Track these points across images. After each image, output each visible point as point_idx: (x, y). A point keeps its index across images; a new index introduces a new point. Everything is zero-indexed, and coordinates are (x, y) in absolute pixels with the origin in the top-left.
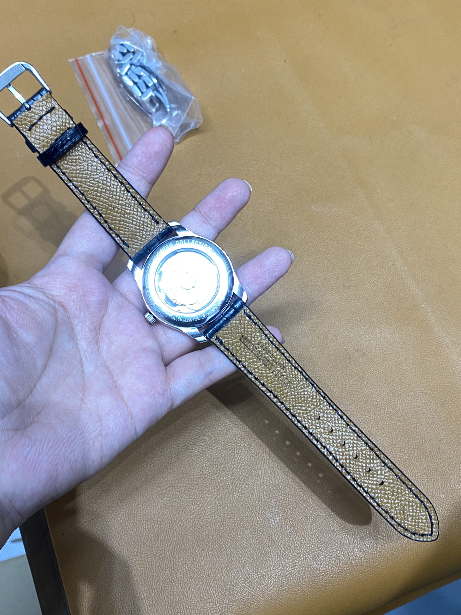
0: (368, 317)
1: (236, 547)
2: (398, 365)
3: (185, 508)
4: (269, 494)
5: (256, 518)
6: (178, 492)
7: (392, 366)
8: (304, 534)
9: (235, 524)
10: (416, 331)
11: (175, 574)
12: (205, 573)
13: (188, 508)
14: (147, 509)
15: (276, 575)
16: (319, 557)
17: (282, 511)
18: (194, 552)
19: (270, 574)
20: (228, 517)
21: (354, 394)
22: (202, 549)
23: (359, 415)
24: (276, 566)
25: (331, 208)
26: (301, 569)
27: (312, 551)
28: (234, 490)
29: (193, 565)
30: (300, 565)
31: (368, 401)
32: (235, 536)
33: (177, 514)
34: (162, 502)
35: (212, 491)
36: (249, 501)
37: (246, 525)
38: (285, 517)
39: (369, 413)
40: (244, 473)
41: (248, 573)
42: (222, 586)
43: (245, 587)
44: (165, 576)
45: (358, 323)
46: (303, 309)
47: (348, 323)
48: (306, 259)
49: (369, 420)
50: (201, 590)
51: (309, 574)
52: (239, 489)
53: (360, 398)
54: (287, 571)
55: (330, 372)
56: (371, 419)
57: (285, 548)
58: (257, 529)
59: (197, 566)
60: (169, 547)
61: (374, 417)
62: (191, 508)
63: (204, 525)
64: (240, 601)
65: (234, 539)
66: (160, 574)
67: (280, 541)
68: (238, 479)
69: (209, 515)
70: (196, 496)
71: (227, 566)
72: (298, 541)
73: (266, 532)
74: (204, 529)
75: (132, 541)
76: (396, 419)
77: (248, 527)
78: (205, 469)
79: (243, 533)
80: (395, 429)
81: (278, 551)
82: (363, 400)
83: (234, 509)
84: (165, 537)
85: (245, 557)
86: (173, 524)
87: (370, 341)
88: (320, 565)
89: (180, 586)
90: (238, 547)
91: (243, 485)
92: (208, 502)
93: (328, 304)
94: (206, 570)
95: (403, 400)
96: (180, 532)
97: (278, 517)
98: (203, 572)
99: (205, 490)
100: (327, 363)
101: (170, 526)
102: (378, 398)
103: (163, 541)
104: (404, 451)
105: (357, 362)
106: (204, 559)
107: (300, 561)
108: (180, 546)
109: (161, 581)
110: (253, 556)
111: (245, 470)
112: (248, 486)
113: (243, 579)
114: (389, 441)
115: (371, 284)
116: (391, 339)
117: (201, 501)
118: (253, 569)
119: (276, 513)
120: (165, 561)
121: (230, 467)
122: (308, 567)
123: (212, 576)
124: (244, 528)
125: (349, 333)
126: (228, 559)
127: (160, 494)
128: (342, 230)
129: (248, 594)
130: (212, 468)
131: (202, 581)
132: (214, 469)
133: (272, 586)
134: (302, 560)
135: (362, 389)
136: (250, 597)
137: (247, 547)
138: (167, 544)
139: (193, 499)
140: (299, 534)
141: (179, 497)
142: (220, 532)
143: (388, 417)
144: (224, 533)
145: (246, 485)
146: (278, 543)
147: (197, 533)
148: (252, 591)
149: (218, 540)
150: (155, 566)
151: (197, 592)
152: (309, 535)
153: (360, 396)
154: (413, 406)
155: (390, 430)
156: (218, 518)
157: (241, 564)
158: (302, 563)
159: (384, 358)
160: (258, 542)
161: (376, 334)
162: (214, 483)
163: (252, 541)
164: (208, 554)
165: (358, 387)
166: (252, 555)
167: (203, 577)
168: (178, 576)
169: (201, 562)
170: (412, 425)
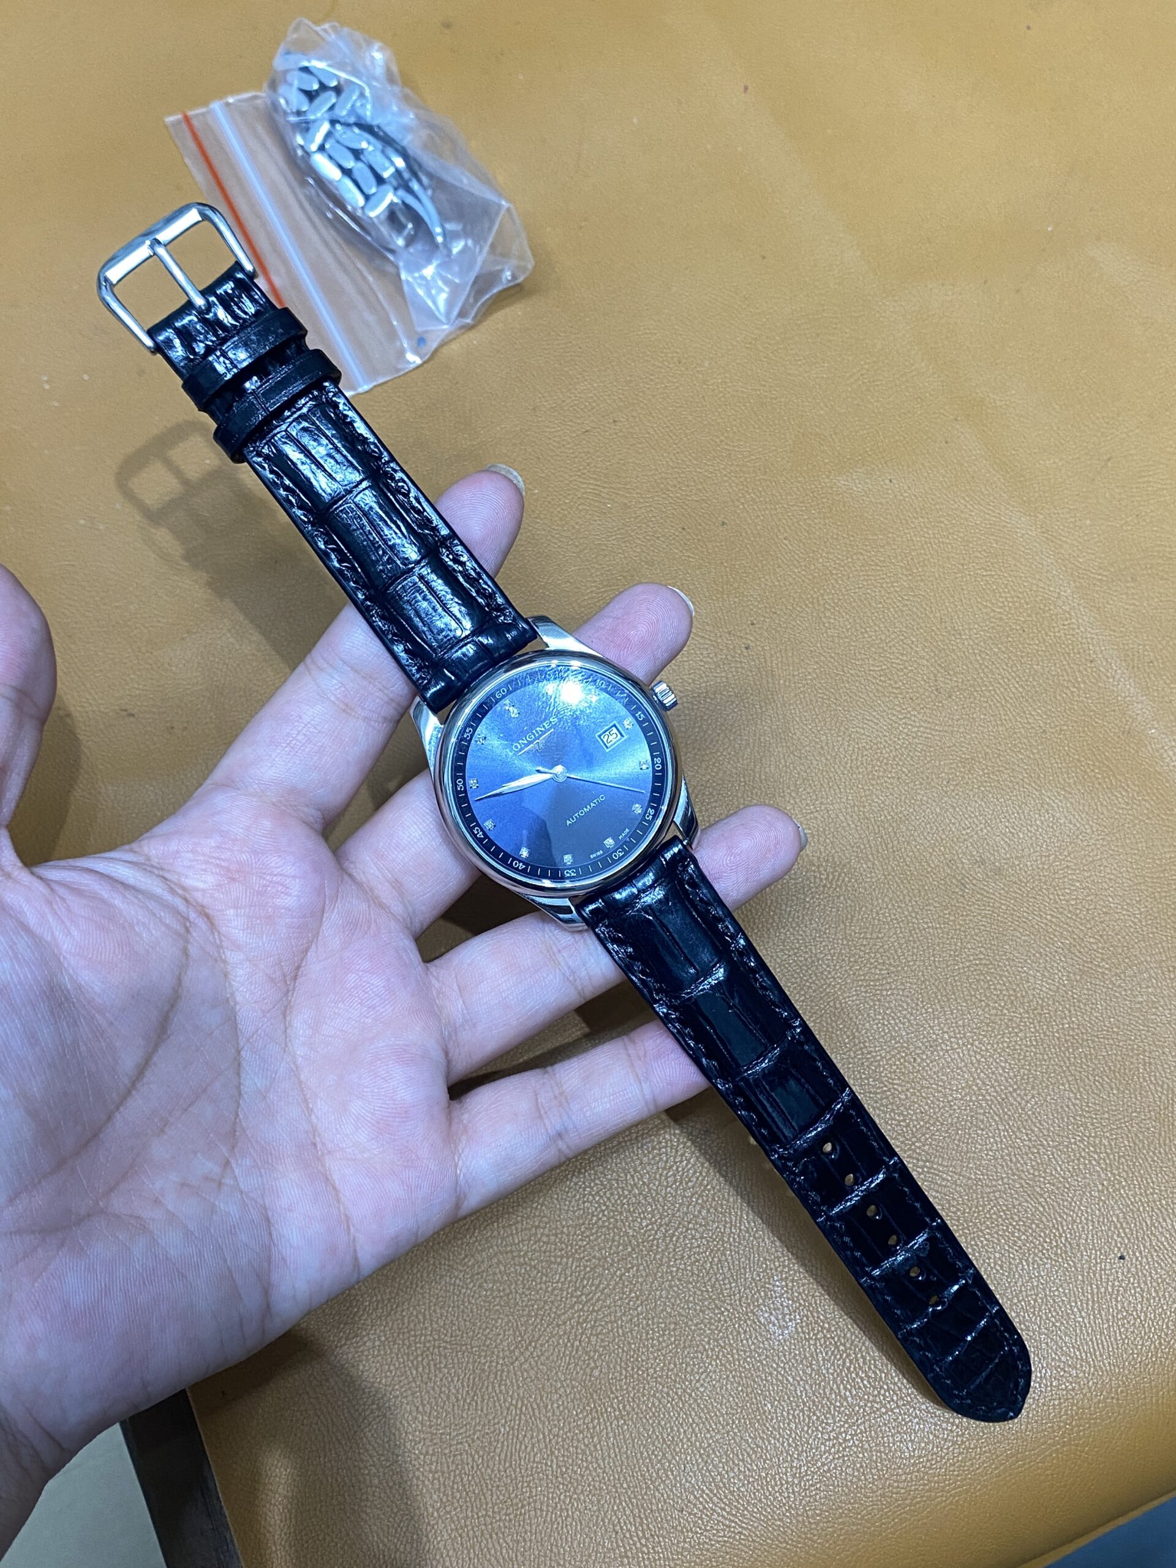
0: (1007, 769)
1: (683, 1405)
2: (1092, 897)
3: (543, 1307)
4: (765, 1259)
5: (734, 1325)
6: (521, 1265)
7: (1076, 899)
8: (865, 1363)
9: (679, 1344)
10: (1137, 802)
11: (525, 1484)
12: (604, 1478)
13: (551, 1309)
14: (442, 1315)
15: (794, 1476)
16: (906, 1423)
17: (800, 1304)
18: (572, 1425)
19: (779, 1474)
20: (658, 1327)
21: (978, 981)
22: (594, 1414)
23: (995, 1036)
24: (793, 1453)
25: (891, 481)
26: (861, 1455)
27: (888, 1406)
28: (669, 1253)
29: (573, 1460)
30: (857, 1446)
31: (1017, 997)
32: (681, 1378)
33: (522, 1325)
34: (480, 1297)
35: (613, 1260)
36: (713, 1280)
37: (707, 1347)
38: (811, 1319)
39: (1021, 1030)
40: (694, 1206)
41: (720, 1474)
42: (652, 1511)
43: (714, 1511)
44: (500, 1492)
45: (979, 788)
46: (829, 757)
47: (953, 791)
48: (829, 622)
49: (1021, 1050)
50: (597, 1524)
51: (882, 1470)
52: (683, 1249)
53: (995, 989)
54: (823, 1464)
55: (910, 925)
56: (1026, 1046)
57: (814, 1402)
58: (736, 1356)
59: (582, 1460)
60: (505, 1414)
61: (1036, 1040)
62: (557, 1308)
63: (595, 1351)
64: (701, 1550)
65: (678, 1386)
66: (487, 1487)
67: (799, 1384)
68: (680, 1223)
69: (607, 1323)
70: (571, 1276)
71: (662, 1459)
72: (848, 1381)
73: (760, 1361)
74: (595, 1362)
75: (407, 1404)
76: (1093, 1041)
77: (712, 1350)
78: (591, 1202)
79: (700, 1368)
80: (1094, 1070)
81: (796, 1412)
82: (1005, 995)
83: (673, 1305)
84: (493, 1388)
85: (709, 1431)
86: (514, 1351)
87: (1013, 834)
88: (910, 1444)
89: (541, 1516)
90: (690, 1405)
91: (692, 1239)
92: (604, 1289)
93: (895, 742)
94: (607, 1470)
95: (1112, 989)
96: (532, 1373)
97: (791, 1320)
98: (599, 1476)
99: (594, 1257)
100: (901, 901)
101: (504, 1359)
102: (1044, 989)
103: (489, 1398)
104: (1121, 1128)
105: (982, 894)
106: (600, 1443)
107: (857, 1435)
108: (533, 1409)
109: (490, 1505)
110: (732, 1427)
111: (697, 1199)
112: (708, 1241)
113: (707, 1491)
114: (1078, 1102)
115: (1009, 680)
116: (1071, 826)
117: (584, 1287)
118: (733, 1462)
119: (786, 1311)
120: (498, 1451)
121: (657, 1194)
122: (881, 1452)
123: (625, 1486)
124: (702, 1354)
125: (958, 817)
126: (664, 1440)
127: (473, 1276)
128: (923, 539)
129: (724, 1530)
130: (609, 1199)
131: (599, 1501)
132: (613, 1201)
133: (784, 1504)
134: (861, 1433)
135: (999, 966)
136: (729, 1537)
137: (713, 1406)
138: (500, 1405)
139: (563, 1283)
140: (851, 1362)
141: (523, 1280)
142: (639, 1369)
143: (1074, 1038)
144: (651, 1371)
145: (702, 1238)
146: (796, 1390)
147: (577, 1373)
148: (733, 1521)
149: (634, 1389)
150: (472, 1467)
151: (587, 1530)
152: (875, 1367)
153: (994, 984)
154: (1138, 1006)
155: (1080, 1072)
156: (631, 1331)
157: (699, 1452)
158: (862, 1441)
159: (1054, 879)
160: (742, 1390)
161: (1029, 814)
162: (617, 1238)
163: (727, 1389)
164: (609, 1428)
165: (989, 960)
166: (728, 1424)
167: (601, 1489)
168: (534, 1490)
169: (592, 1449)
170: (1138, 1055)
